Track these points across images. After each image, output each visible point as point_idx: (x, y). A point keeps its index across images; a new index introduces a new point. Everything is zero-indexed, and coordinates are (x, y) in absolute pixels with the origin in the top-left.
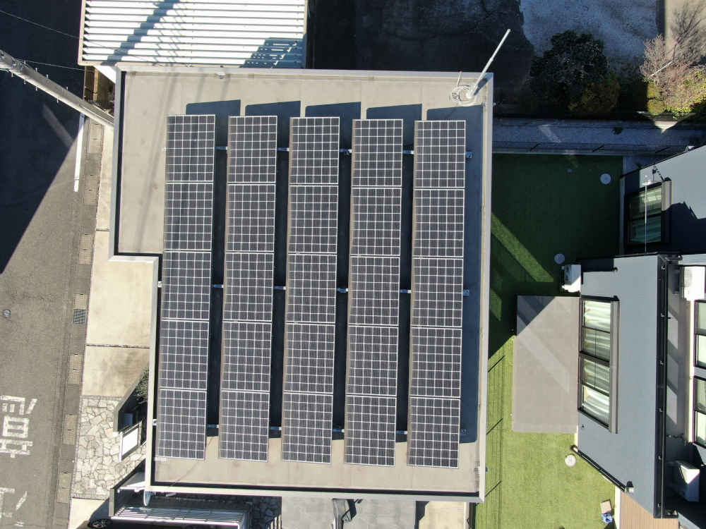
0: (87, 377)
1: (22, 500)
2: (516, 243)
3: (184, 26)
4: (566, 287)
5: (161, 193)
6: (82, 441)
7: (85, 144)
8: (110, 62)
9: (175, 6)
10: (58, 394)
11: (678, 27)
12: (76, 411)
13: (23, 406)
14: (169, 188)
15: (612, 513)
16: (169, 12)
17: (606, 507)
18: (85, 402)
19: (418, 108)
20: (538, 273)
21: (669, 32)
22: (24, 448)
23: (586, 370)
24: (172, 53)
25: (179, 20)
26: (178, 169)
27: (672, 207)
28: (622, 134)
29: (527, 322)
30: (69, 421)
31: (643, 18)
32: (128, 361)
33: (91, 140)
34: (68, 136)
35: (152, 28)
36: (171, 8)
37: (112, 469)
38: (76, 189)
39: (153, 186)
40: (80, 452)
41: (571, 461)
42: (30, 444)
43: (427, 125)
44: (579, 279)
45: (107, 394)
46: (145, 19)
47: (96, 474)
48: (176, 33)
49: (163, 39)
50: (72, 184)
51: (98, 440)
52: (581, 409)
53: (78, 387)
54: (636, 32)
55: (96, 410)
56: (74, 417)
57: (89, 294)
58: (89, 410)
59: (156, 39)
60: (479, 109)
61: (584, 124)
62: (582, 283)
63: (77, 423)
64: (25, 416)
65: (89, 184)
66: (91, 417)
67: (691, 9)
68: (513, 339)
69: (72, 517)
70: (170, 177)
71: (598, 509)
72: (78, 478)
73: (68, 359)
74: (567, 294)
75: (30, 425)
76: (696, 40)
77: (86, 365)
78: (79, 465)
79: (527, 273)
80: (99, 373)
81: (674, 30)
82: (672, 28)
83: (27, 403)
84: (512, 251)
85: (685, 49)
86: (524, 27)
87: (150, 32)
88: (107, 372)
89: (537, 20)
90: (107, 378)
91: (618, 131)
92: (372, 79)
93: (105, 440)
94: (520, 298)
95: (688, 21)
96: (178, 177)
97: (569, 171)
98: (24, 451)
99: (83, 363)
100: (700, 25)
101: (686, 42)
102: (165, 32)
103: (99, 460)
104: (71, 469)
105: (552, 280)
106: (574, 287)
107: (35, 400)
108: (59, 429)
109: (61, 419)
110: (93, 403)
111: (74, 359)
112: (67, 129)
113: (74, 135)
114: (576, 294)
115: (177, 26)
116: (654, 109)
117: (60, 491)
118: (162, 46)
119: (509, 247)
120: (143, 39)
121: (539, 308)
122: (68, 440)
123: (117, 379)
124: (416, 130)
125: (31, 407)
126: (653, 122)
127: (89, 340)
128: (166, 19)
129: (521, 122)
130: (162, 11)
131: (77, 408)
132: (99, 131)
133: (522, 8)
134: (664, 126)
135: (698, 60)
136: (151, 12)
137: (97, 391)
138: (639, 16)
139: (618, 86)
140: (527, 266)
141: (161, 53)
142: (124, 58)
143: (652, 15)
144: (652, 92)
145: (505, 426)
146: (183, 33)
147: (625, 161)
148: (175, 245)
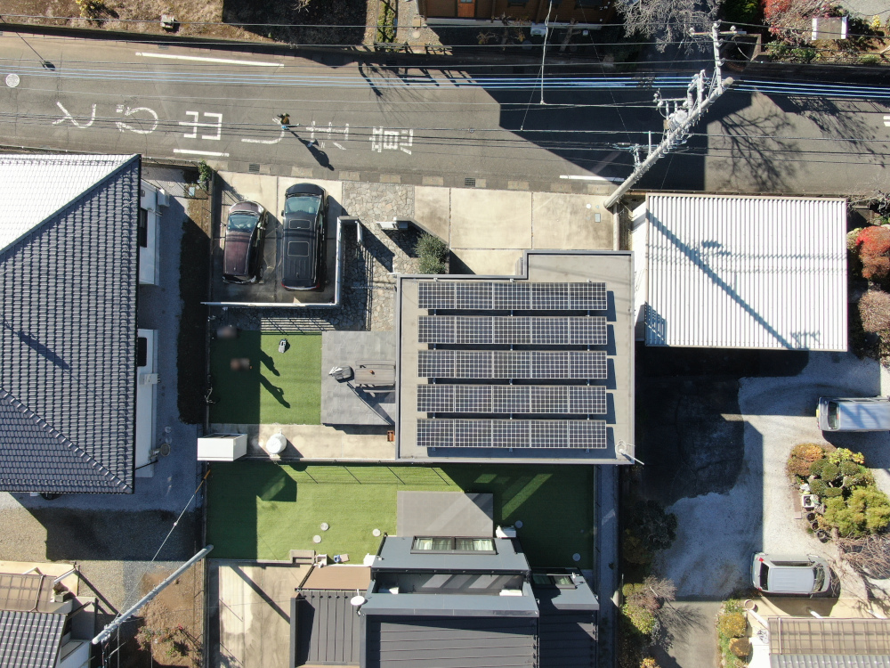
0: (427, 190)
1: (340, 146)
2: (530, 493)
3: (674, 264)
4: (499, 528)
5: (563, 280)
6: (382, 187)
7: (594, 182)
8: (648, 215)
9: (687, 258)
10: (415, 169)
11: (689, 611)
12: (403, 182)
13: (406, 144)
14: (566, 285)
15: (340, 562)
16: (683, 254)
17: (344, 557)
18: (410, 189)
19: (613, 421)
20: (508, 509)
21: (683, 605)
22: (377, 147)
23: (442, 542)
24: (655, 257)
25: (678, 260)
26: (577, 289)
27: (558, 589)
28: (609, 569)
29: (474, 501)
30: (397, 178)
31: (694, 586)
32: (440, 219)
33: (597, 186)
34: (599, 170)
35: (672, 242)
36: (686, 255)
37: (364, 209)
38: (561, 177)
39: (566, 273)
40: (375, 185)
41: (376, 533)
42: (380, 151)
43: (603, 427)
44: (506, 536)
45: (416, 204)
46: (678, 237)
47: (360, 198)
48: (669, 259)
49: (665, 250)
50: (565, 174)
51: (383, 199)
52: (415, 538)
53: (420, 184)
54: (684, 580)
55: (404, 197)
56: (400, 182)
57: (486, 188)
58: (404, 192)
59: (664, 246)
60: (614, 456)
61: (615, 540)
62: (503, 538)
63: (394, 184)
64: (399, 147)
65: (565, 186)
66: (400, 193)
67: (702, 621)
68: (462, 492)
69: (329, 182)
70: (572, 285)
71: (342, 552)
72: (357, 185)
73: (439, 175)
74: (495, 529)
75: (392, 150)
76: (678, 624)
77: (436, 188)
78: (366, 186)
79: (508, 501)
80: (431, 198)
81: (686, 608)
82: (688, 606)
83: (408, 148)
84: (524, 490)
85: (672, 616)
86: (687, 498)
87: (669, 241)
88: (431, 204)
89: (692, 508)
90: (427, 204)
91: (611, 566)
92: (630, 396)
93: (384, 204)
94: (491, 495)
95: (692, 618)
96: (572, 289)
97: (582, 531)
98: (375, 147)
99: (437, 186)
100: (690, 627)
101: (677, 617)
102: (669, 251)
103: (369, 200)
104: (362, 179)
105: (504, 519)
106: (500, 533)
107: (410, 153)
108: (390, 171)
109: (398, 172)
110: (410, 194)
111: (441, 180)
112: (605, 169)
113: (600, 174)
114: (495, 536)
115: (673, 259)
116: (626, 589)
117: (347, 173)
118: (660, 250)
119: (526, 488)
120: (665, 237)
121: (484, 508)
122: (382, 178)
123: (427, 211)
124: (601, 421)
125: (405, 151)
126: (616, 589)
127: (453, 190)
128: (678, 252)
129: (616, 496)
130: (683, 249)
131: (406, 183)
132: (604, 192)
133: (700, 496)
134: (615, 600)
135: (664, 625)
136: (683, 241)
137: (418, 197)
138: (696, 582)
139: (642, 563)
140: (513, 501)
141: (655, 249)
142: (651, 224)
143: (697, 592)
144: (638, 587)
145: (400, 486)
146: (669, 264)
147: (590, 571)
148: (534, 289)
